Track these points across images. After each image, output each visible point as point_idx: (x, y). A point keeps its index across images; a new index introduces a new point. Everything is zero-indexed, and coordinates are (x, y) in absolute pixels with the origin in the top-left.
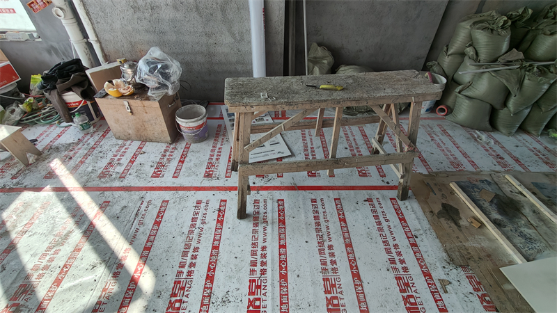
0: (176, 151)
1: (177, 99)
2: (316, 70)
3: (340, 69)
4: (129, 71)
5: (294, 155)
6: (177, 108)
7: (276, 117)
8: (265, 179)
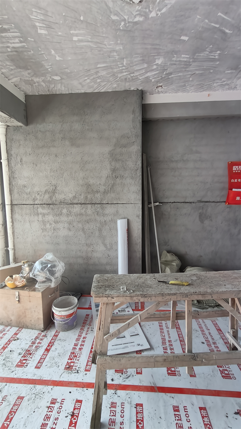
0: (46, 338)
1: (57, 291)
2: (168, 270)
3: (187, 270)
4: (27, 269)
5: (153, 349)
6: (55, 298)
7: (136, 309)
8: (124, 376)
